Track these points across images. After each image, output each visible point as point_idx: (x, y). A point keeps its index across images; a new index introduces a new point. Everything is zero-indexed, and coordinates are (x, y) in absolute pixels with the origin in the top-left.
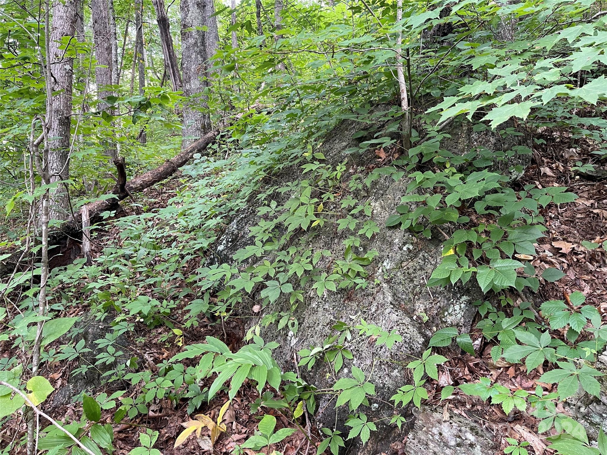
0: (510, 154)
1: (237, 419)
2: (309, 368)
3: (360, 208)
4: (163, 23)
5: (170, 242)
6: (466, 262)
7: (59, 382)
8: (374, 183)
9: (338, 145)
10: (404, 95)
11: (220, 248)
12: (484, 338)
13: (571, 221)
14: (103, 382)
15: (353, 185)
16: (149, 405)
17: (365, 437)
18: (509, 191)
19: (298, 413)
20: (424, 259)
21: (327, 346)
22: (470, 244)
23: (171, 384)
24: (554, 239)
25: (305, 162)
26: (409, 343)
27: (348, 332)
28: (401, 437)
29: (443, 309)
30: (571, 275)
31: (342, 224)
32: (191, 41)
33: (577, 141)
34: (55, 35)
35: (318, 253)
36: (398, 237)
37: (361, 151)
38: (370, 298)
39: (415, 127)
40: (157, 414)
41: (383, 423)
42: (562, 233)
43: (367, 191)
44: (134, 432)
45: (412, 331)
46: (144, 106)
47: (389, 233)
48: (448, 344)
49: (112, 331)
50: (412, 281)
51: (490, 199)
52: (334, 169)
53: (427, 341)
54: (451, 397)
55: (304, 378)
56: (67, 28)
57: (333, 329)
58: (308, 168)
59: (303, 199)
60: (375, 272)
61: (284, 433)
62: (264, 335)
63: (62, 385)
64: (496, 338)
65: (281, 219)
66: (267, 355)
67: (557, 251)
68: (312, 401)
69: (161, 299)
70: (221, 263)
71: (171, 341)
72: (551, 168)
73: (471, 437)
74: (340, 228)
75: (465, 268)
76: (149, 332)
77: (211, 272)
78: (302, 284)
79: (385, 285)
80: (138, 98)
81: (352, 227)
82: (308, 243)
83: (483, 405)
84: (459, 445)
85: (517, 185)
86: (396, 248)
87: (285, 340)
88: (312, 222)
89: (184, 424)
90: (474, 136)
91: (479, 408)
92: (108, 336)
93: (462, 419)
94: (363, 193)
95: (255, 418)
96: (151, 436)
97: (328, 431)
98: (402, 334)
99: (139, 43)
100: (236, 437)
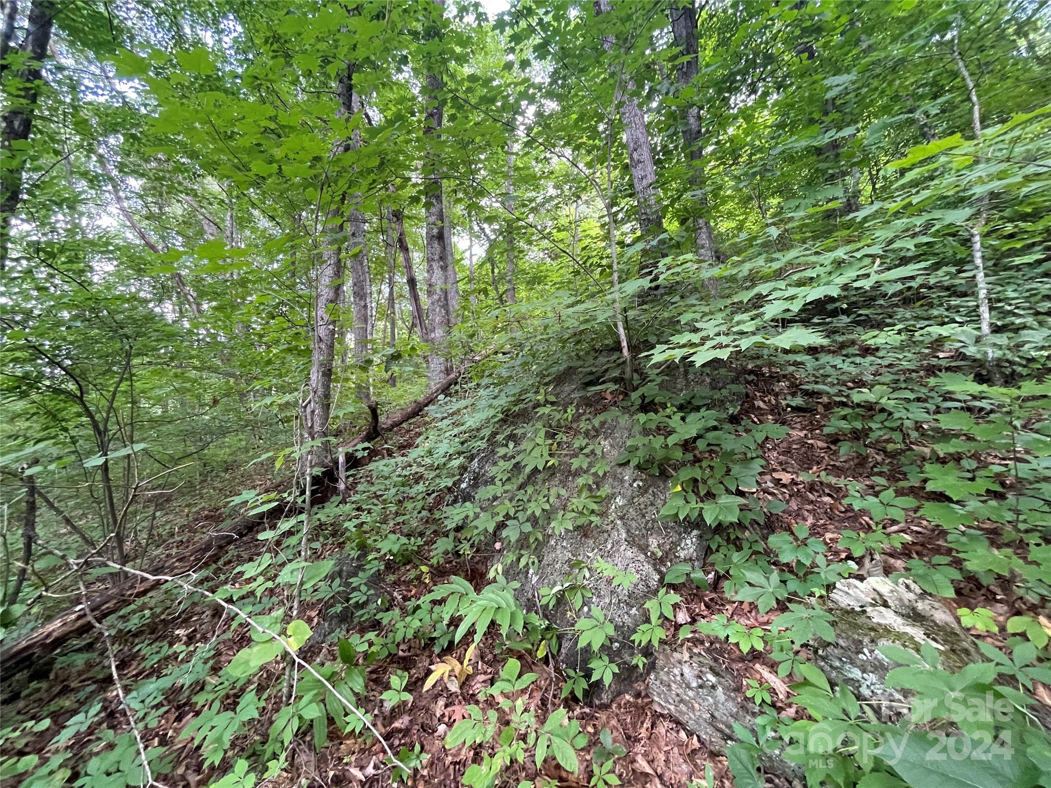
0: (725, 392)
1: (482, 658)
2: (551, 607)
3: (591, 447)
4: (412, 282)
5: (418, 478)
6: (692, 497)
7: (316, 620)
8: (603, 424)
9: (567, 388)
10: (624, 344)
11: (463, 486)
12: (717, 572)
13: (788, 452)
14: (356, 621)
15: (583, 425)
16: (398, 645)
17: (608, 680)
18: (728, 426)
19: (541, 654)
20: (654, 494)
21: (566, 585)
22: (695, 481)
23: (419, 624)
24: (774, 470)
25: (538, 405)
26: (645, 580)
27: (586, 570)
28: (643, 677)
29: (675, 545)
30: (794, 505)
31: (576, 463)
32: (436, 297)
33: (784, 376)
34: (322, 301)
35: (553, 492)
36: (627, 475)
37: (589, 394)
38: (606, 535)
39: (636, 371)
40: (407, 654)
41: (625, 663)
42: (781, 464)
43: (597, 431)
44: (385, 673)
45: (648, 568)
46: (396, 357)
47: (619, 470)
48: (682, 580)
49: (364, 570)
50: (644, 516)
51: (711, 435)
52: (566, 412)
53: (662, 576)
54: (690, 636)
55: (546, 616)
56: (331, 295)
57: (572, 567)
58: (541, 411)
59: (538, 440)
60: (609, 508)
61: (528, 678)
62: (506, 573)
63: (318, 623)
64: (728, 572)
65: (518, 459)
66: (509, 596)
67: (777, 482)
68: (554, 640)
69: (408, 536)
70: (464, 501)
71: (419, 578)
72: (764, 402)
73: (712, 678)
74: (573, 468)
75: (693, 504)
76: (398, 569)
77: (455, 512)
78: (540, 522)
79: (619, 522)
80: (390, 351)
81: (585, 467)
82: (544, 481)
83: (721, 643)
84: (701, 687)
85: (734, 420)
86: (627, 485)
87: (526, 577)
88: (547, 462)
89: (432, 667)
90: (691, 377)
91: (718, 646)
92: (361, 574)
93: (702, 659)
94: (593, 433)
95: (499, 657)
96: (400, 677)
97: (571, 673)
98: (637, 572)
99: (391, 299)
100: (481, 678)
